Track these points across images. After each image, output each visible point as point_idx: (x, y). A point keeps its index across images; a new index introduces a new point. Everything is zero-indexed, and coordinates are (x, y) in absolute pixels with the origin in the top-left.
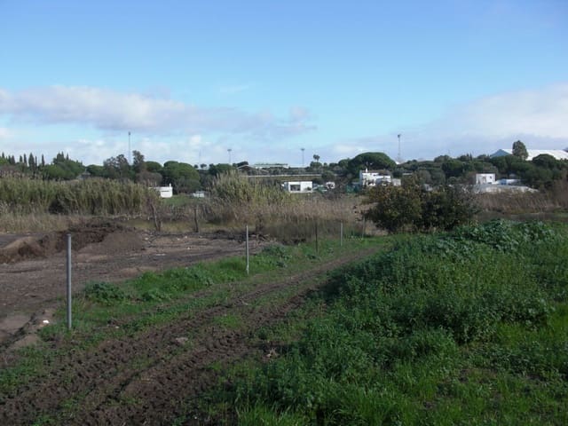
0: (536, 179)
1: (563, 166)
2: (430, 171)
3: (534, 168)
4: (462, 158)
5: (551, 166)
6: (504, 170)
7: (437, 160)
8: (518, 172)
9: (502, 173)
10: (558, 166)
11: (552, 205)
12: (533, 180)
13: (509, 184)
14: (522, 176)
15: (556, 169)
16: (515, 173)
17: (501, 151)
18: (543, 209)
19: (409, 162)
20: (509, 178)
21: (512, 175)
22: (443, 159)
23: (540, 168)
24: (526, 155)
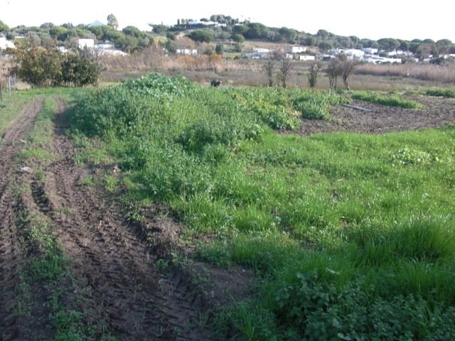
0: (127, 45)
1: (145, 36)
2: (39, 35)
3: (123, 36)
4: (65, 26)
5: (136, 35)
6: (100, 37)
7: (43, 26)
8: (112, 39)
9: (99, 39)
10: (141, 35)
11: (145, 66)
12: (124, 46)
13: (106, 49)
14: (115, 42)
15: (140, 38)
16: (109, 39)
17: (97, 21)
18: (138, 69)
19: (18, 27)
20: (104, 43)
21: (107, 41)
22: (48, 26)
23: (129, 37)
24: (117, 26)
